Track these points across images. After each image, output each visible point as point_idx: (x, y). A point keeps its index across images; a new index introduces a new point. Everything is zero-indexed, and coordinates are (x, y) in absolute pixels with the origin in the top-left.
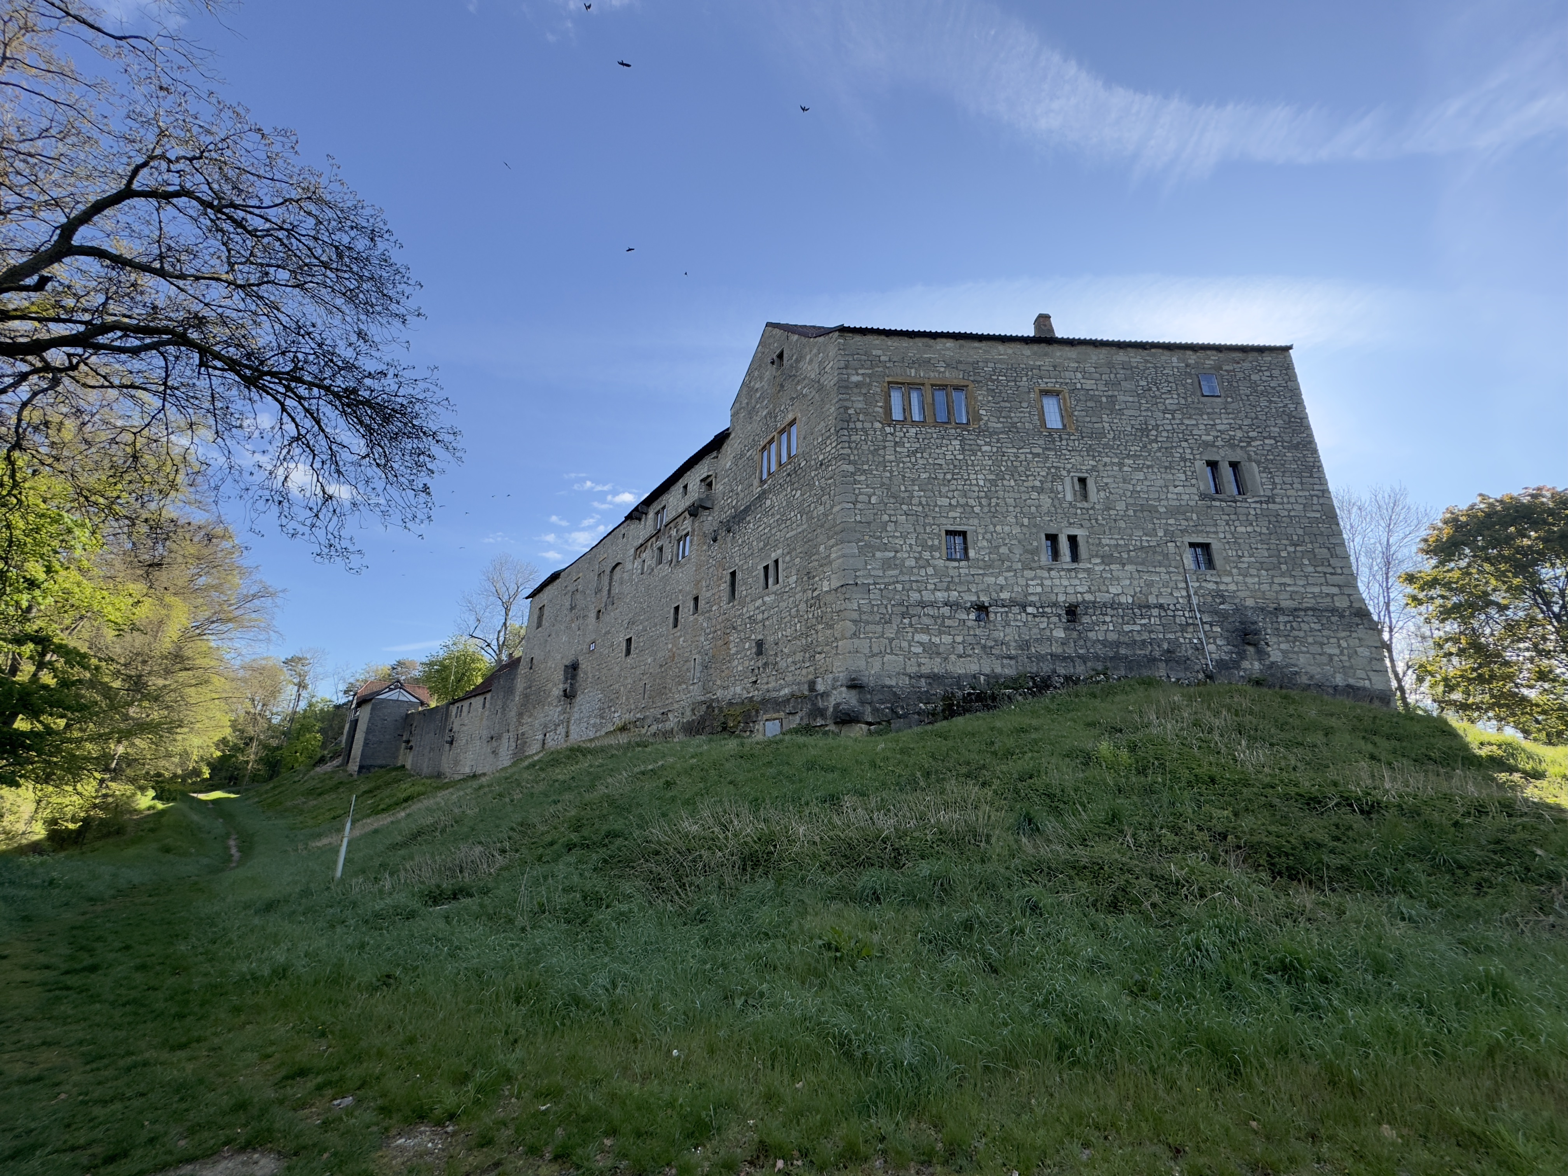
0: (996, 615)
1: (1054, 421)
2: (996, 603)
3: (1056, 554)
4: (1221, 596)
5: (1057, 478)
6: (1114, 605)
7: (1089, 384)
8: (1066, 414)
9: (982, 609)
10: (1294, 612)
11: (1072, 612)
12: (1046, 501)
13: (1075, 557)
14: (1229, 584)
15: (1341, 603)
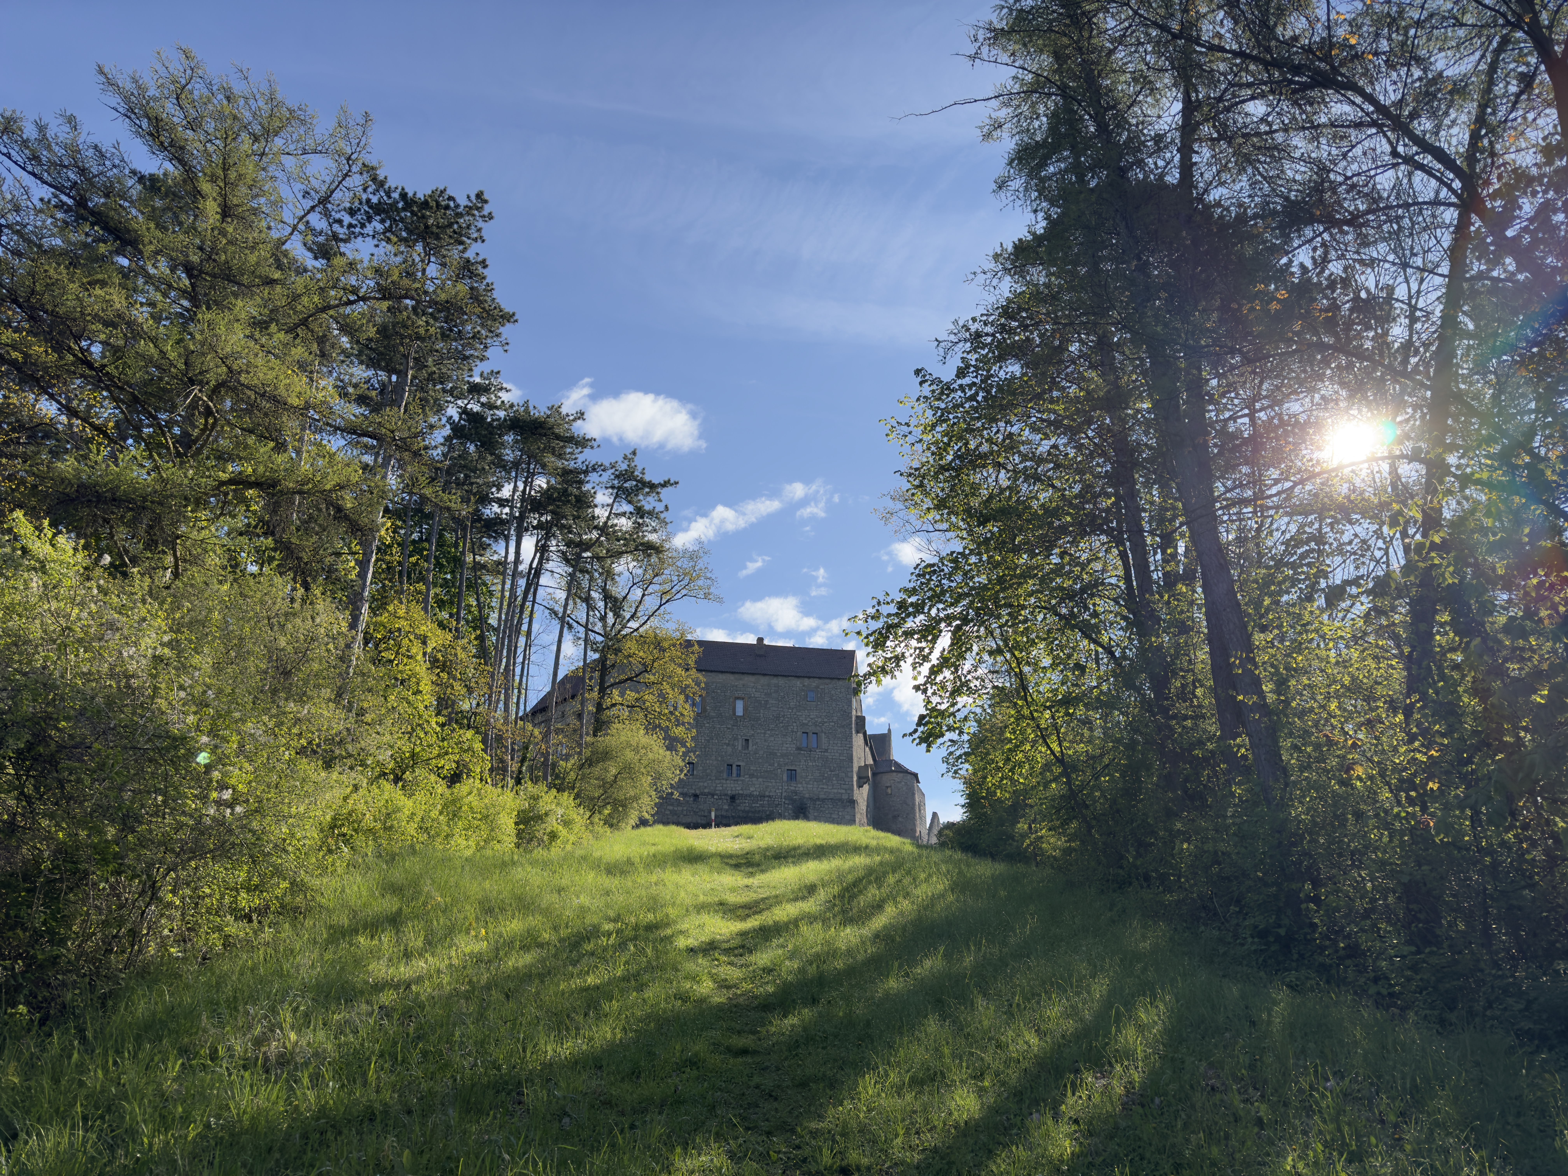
0: (701, 799)
1: (740, 711)
2: (703, 794)
3: (730, 773)
4: (795, 792)
5: (736, 739)
6: (750, 795)
7: (757, 695)
8: (745, 709)
9: (696, 796)
10: (823, 800)
11: (733, 798)
12: (730, 749)
13: (739, 775)
14: (800, 788)
15: (845, 797)
